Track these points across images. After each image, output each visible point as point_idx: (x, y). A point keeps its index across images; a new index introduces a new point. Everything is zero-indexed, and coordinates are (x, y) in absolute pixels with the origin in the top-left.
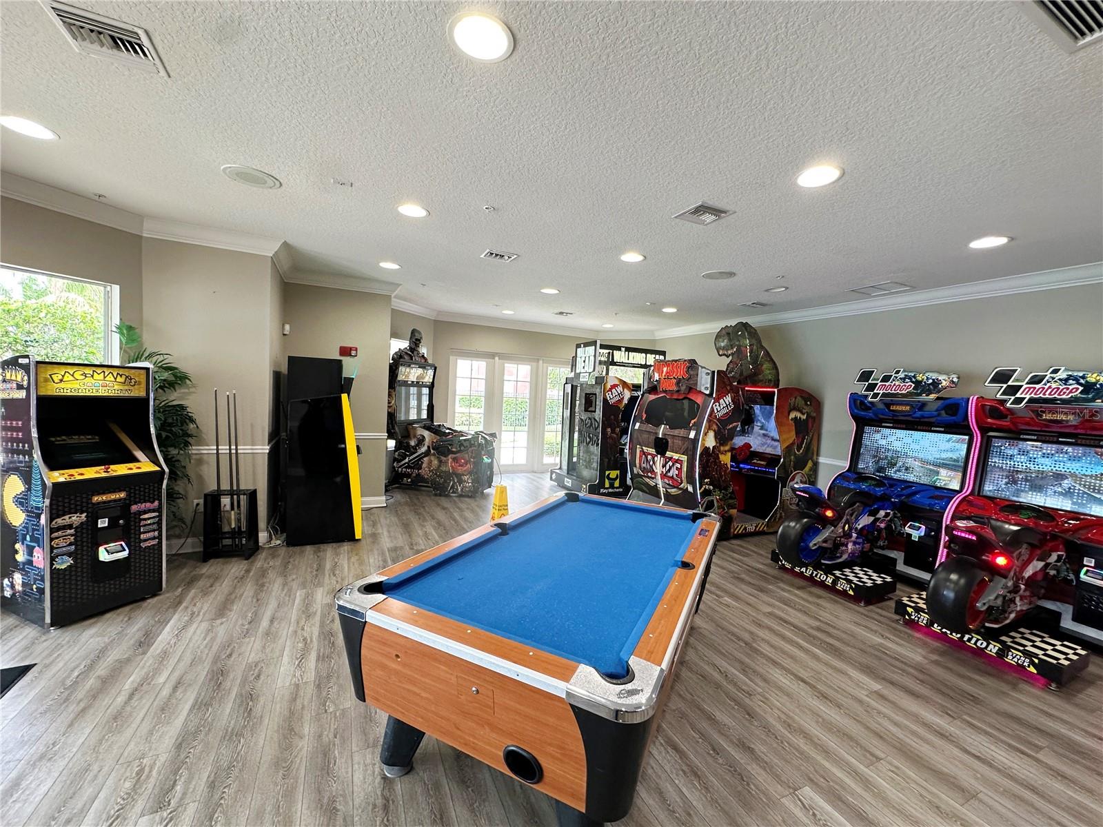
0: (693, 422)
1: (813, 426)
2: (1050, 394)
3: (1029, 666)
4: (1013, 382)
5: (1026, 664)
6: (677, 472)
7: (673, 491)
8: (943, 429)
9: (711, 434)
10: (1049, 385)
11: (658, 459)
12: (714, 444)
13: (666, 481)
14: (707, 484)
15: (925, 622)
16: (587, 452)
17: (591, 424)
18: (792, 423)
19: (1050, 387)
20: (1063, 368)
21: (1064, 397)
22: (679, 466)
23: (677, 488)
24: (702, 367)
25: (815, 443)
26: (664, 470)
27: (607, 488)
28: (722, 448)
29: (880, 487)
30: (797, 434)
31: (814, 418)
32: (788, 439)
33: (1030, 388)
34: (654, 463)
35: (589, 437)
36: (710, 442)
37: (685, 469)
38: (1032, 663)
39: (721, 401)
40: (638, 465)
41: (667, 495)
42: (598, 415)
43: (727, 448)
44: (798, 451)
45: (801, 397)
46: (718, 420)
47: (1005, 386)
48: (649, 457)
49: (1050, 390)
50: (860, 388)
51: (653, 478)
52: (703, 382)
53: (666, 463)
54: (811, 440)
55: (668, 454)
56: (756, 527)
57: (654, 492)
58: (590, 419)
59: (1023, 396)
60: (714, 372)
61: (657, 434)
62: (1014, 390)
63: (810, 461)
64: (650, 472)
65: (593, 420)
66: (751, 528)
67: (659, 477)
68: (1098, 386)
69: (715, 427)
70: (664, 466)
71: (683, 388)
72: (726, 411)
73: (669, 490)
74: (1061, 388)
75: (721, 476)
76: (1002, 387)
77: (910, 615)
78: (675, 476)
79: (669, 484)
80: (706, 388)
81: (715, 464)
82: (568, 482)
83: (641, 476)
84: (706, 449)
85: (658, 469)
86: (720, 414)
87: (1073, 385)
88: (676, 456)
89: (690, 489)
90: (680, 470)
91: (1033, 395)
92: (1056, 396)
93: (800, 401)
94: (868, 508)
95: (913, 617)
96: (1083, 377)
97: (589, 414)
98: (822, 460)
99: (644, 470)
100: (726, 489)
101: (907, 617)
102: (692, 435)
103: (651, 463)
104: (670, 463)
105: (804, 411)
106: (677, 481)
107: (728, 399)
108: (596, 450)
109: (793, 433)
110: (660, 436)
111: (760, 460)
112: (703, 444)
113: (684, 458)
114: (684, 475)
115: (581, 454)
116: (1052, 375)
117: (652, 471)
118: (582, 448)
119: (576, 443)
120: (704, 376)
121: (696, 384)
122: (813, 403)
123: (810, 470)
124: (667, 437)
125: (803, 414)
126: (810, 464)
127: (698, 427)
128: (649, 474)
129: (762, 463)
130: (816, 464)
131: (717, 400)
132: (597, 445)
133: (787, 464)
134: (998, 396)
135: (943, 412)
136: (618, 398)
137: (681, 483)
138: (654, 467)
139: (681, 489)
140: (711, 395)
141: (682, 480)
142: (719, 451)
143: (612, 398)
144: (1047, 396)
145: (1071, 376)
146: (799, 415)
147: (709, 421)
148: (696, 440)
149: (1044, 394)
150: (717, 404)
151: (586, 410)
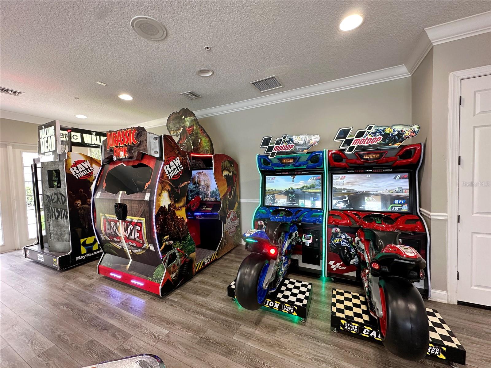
0: (147, 185)
1: (236, 180)
2: (367, 143)
3: (439, 355)
4: (349, 137)
5: (437, 353)
6: (138, 234)
7: (138, 251)
8: (308, 172)
9: (165, 194)
10: (366, 137)
11: (120, 223)
12: (169, 202)
13: (130, 243)
14: (167, 240)
15: (355, 330)
16: (58, 225)
17: (58, 200)
18: (224, 178)
19: (367, 138)
20: (374, 126)
21: (374, 144)
22: (139, 228)
23: (140, 248)
24: (150, 133)
25: (237, 190)
26: (126, 234)
27: (84, 255)
28: (177, 205)
29: (289, 216)
30: (228, 185)
31: (236, 175)
32: (223, 190)
33: (357, 140)
34: (117, 228)
35: (58, 212)
36: (165, 201)
37: (144, 231)
38: (441, 351)
39: (171, 163)
40: (103, 232)
41: (134, 256)
42: (64, 189)
43: (181, 204)
44: (230, 197)
45: (228, 160)
46: (171, 180)
47: (344, 140)
48: (112, 223)
49: (367, 140)
50: (263, 151)
51: (119, 242)
52: (152, 146)
53: (128, 227)
54: (236, 189)
55: (129, 218)
56: (211, 259)
57: (121, 253)
58: (56, 194)
59: (353, 145)
60: (161, 137)
61: (116, 200)
62: (349, 142)
63: (237, 202)
64: (115, 237)
65: (59, 196)
66: (207, 261)
67: (123, 240)
68: (390, 135)
69: (168, 187)
70: (126, 230)
71: (135, 155)
72: (176, 172)
73: (134, 251)
74: (373, 138)
75: (179, 230)
76: (343, 141)
77: (343, 326)
78: (137, 238)
79: (133, 246)
80: (156, 152)
81: (173, 220)
82: (41, 258)
83: (108, 242)
84: (162, 209)
85: (121, 233)
86: (172, 175)
87: (378, 136)
88: (135, 219)
89: (152, 248)
90: (140, 232)
91: (358, 145)
92: (370, 143)
93: (227, 164)
94: (288, 234)
95: (346, 328)
96: (384, 131)
97: (54, 190)
98: (243, 200)
99: (109, 235)
100: (184, 239)
101: (341, 328)
102: (147, 197)
103: (115, 229)
104: (131, 227)
105: (231, 170)
106: (139, 242)
107: (178, 161)
108: (66, 223)
109: (226, 186)
110: (119, 202)
111: (207, 207)
112: (158, 205)
113: (143, 220)
114: (144, 236)
115: (51, 229)
116: (368, 131)
117: (117, 236)
118: (51, 223)
119: (43, 220)
120: (153, 141)
121: (146, 150)
122: (233, 164)
123: (237, 208)
124: (125, 202)
125: (230, 172)
126: (237, 204)
127: (151, 189)
128: (115, 239)
129: (209, 209)
130: (239, 203)
131: (167, 162)
132: (67, 218)
133: (225, 207)
134: (341, 147)
135: (309, 161)
136: (85, 173)
137: (143, 244)
138: (117, 232)
139: (144, 249)
140: (161, 158)
141: (143, 241)
142: (175, 208)
143: (79, 172)
144: (366, 144)
145: (377, 130)
146: (228, 173)
147: (162, 182)
148: (150, 202)
149: (364, 143)
150: (168, 166)
151: (51, 186)
